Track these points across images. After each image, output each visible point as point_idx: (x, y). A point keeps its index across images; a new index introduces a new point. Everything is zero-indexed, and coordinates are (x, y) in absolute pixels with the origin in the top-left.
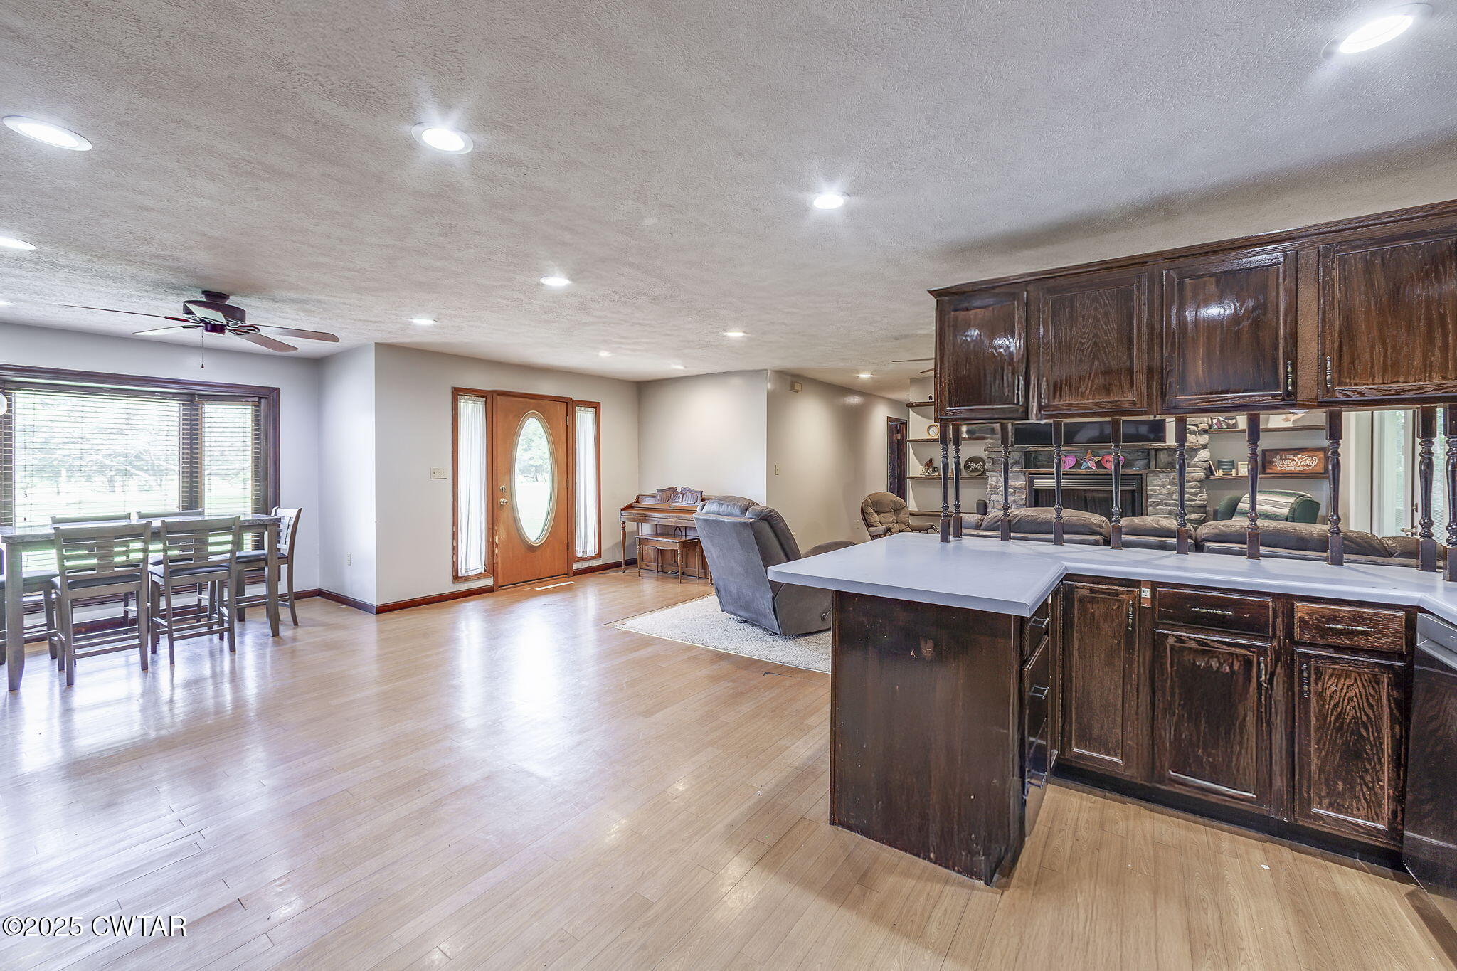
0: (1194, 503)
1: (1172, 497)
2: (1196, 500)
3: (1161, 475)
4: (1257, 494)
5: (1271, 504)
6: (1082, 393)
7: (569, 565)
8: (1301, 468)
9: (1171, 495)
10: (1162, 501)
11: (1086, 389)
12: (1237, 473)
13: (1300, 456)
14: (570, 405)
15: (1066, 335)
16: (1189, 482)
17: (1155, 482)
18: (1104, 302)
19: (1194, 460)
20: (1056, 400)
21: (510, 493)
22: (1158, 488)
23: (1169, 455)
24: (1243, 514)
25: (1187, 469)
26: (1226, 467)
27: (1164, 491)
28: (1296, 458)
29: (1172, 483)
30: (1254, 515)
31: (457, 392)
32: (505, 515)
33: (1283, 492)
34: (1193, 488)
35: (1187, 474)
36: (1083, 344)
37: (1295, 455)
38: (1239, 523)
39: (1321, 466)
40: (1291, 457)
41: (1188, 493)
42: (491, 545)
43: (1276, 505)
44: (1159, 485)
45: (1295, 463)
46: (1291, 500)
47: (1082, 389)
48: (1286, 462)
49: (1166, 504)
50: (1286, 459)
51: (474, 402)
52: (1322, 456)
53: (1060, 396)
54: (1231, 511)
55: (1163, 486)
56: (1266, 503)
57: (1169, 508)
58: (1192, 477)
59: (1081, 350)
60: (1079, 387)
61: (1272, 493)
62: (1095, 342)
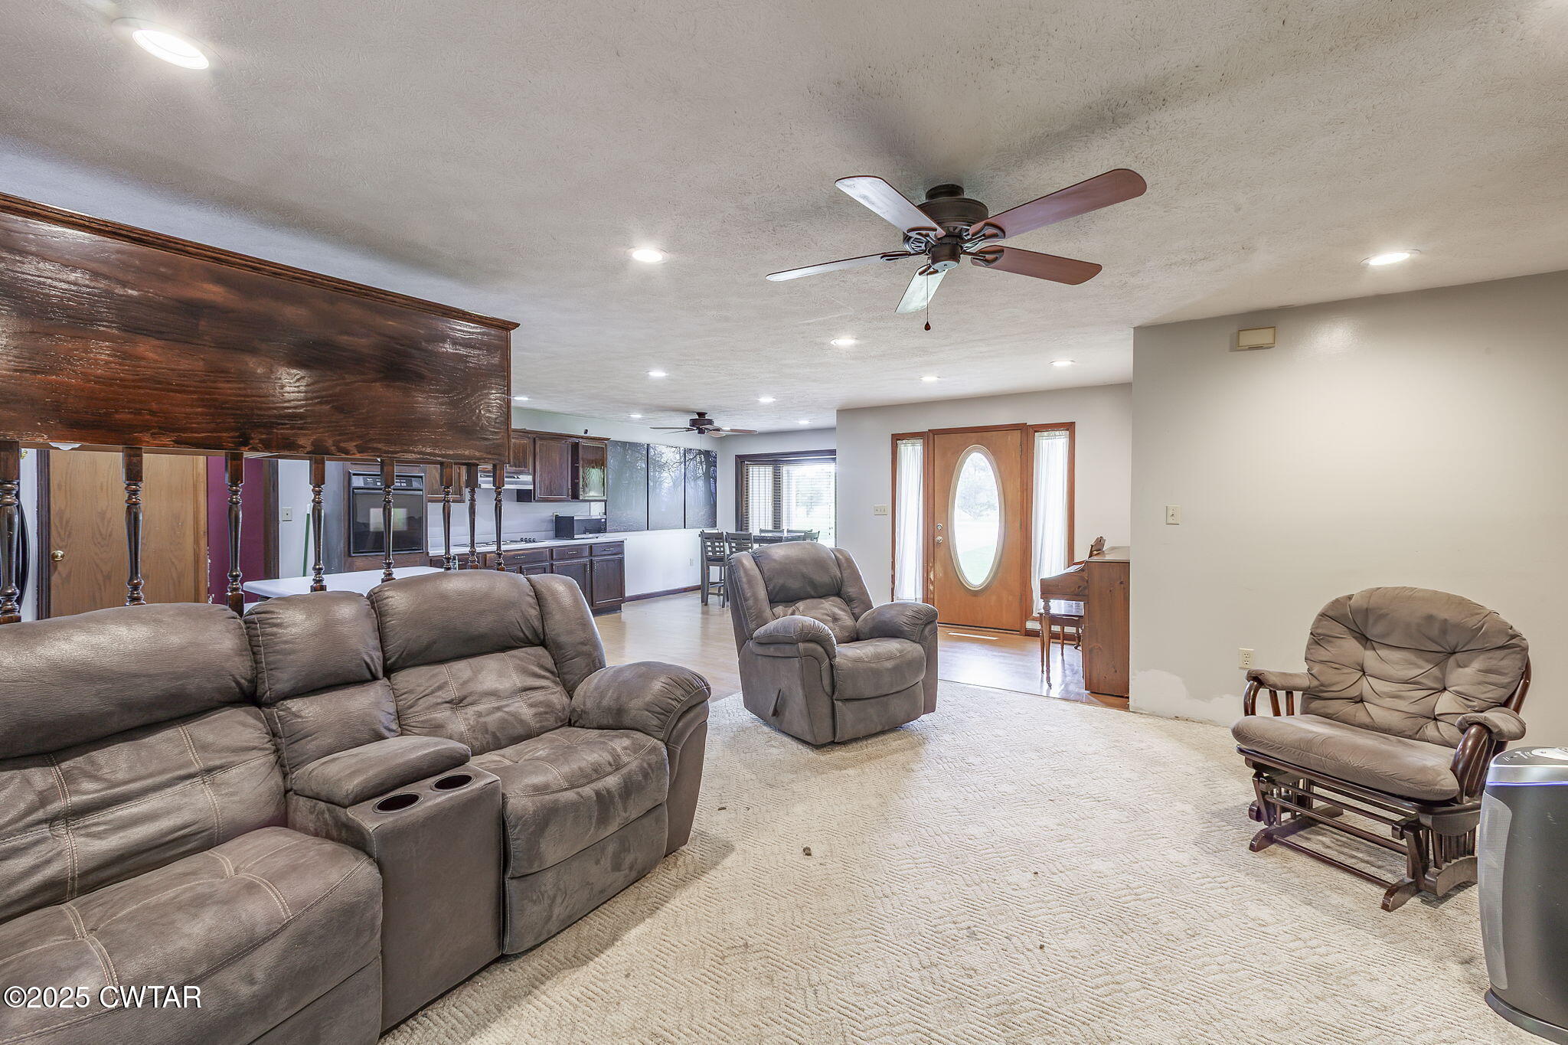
7: (1023, 623)
14: (1027, 433)
21: (947, 530)
31: (897, 438)
32: (940, 553)
42: (926, 580)
51: (913, 445)
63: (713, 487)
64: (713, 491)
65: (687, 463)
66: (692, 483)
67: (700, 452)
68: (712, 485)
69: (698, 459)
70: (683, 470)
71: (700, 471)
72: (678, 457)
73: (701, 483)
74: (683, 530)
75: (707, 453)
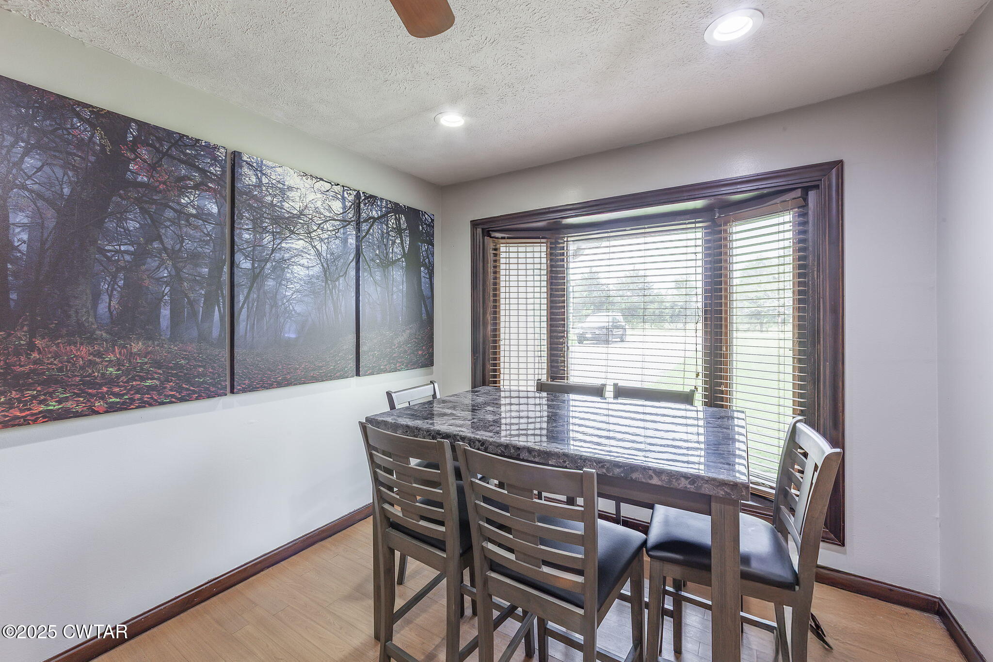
63: (425, 286)
64: (426, 292)
65: (364, 227)
66: (378, 276)
67: (396, 209)
68: (425, 281)
69: (392, 222)
70: (352, 241)
71: (398, 250)
72: (337, 206)
73: (398, 274)
74: (355, 380)
75: (413, 214)
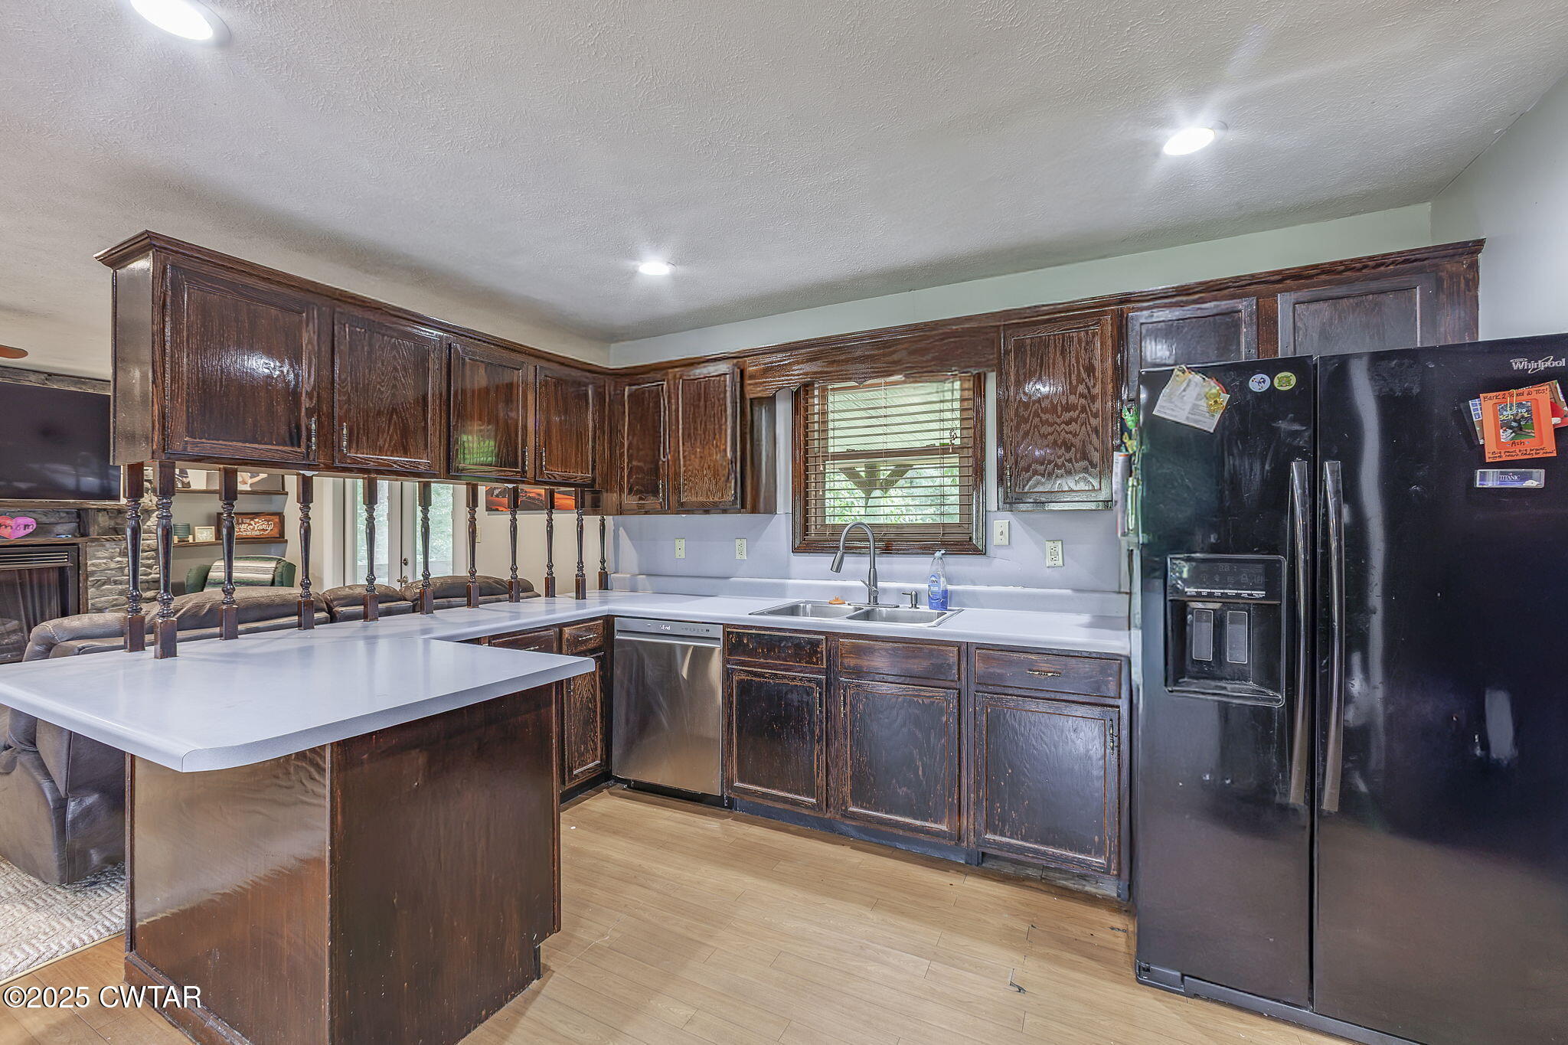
0: (150, 577)
1: (123, 572)
2: (151, 574)
3: (108, 545)
4: (234, 561)
5: (251, 570)
6: (380, 447)
8: (258, 533)
9: (121, 569)
10: (109, 579)
11: (385, 443)
12: (194, 540)
13: (257, 520)
15: (364, 376)
16: (144, 551)
17: (100, 554)
18: (403, 354)
19: (148, 524)
20: (352, 451)
22: (104, 561)
23: (110, 518)
24: (216, 584)
25: (143, 535)
26: (181, 533)
27: (113, 565)
28: (252, 522)
29: (123, 554)
30: (230, 583)
33: (258, 558)
34: (149, 559)
35: (142, 542)
36: (382, 393)
37: (252, 519)
38: (213, 594)
39: (276, 530)
40: (248, 521)
41: (144, 565)
43: (257, 570)
44: (105, 558)
45: (251, 527)
46: (273, 565)
47: (381, 442)
48: (243, 526)
49: (116, 583)
50: (243, 523)
52: (277, 520)
53: (357, 446)
54: (203, 582)
55: (111, 558)
56: (244, 570)
57: (120, 587)
58: (148, 546)
59: (379, 398)
60: (378, 440)
61: (247, 558)
62: (394, 393)
